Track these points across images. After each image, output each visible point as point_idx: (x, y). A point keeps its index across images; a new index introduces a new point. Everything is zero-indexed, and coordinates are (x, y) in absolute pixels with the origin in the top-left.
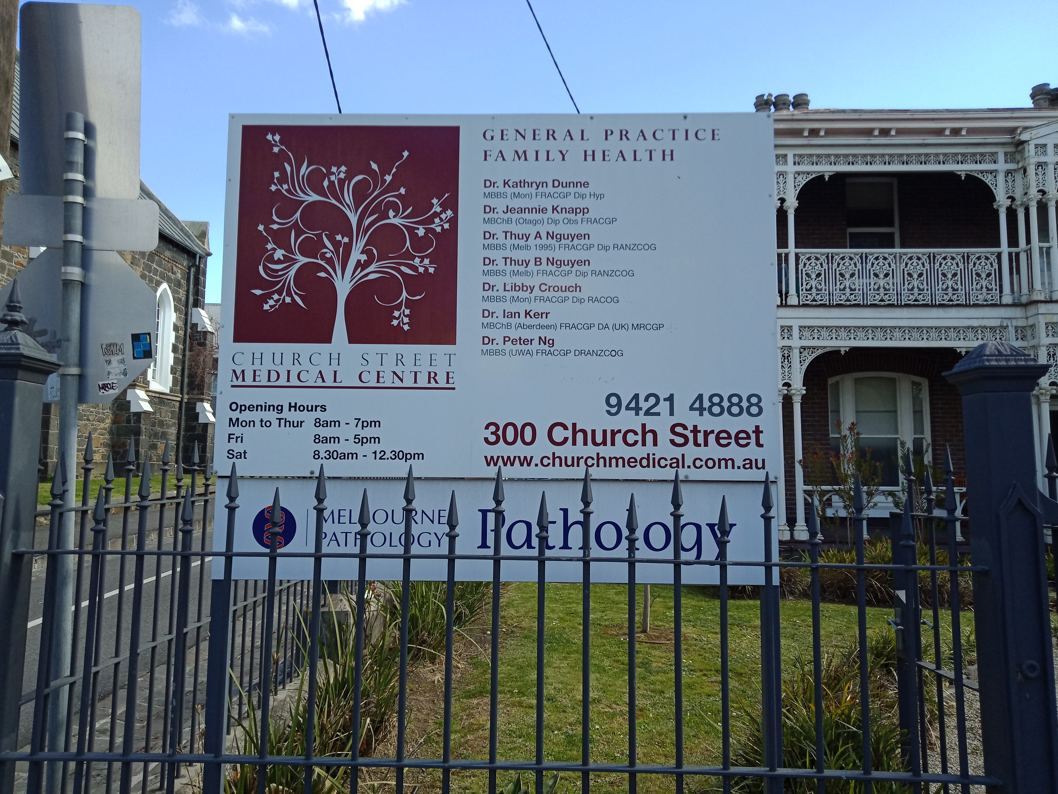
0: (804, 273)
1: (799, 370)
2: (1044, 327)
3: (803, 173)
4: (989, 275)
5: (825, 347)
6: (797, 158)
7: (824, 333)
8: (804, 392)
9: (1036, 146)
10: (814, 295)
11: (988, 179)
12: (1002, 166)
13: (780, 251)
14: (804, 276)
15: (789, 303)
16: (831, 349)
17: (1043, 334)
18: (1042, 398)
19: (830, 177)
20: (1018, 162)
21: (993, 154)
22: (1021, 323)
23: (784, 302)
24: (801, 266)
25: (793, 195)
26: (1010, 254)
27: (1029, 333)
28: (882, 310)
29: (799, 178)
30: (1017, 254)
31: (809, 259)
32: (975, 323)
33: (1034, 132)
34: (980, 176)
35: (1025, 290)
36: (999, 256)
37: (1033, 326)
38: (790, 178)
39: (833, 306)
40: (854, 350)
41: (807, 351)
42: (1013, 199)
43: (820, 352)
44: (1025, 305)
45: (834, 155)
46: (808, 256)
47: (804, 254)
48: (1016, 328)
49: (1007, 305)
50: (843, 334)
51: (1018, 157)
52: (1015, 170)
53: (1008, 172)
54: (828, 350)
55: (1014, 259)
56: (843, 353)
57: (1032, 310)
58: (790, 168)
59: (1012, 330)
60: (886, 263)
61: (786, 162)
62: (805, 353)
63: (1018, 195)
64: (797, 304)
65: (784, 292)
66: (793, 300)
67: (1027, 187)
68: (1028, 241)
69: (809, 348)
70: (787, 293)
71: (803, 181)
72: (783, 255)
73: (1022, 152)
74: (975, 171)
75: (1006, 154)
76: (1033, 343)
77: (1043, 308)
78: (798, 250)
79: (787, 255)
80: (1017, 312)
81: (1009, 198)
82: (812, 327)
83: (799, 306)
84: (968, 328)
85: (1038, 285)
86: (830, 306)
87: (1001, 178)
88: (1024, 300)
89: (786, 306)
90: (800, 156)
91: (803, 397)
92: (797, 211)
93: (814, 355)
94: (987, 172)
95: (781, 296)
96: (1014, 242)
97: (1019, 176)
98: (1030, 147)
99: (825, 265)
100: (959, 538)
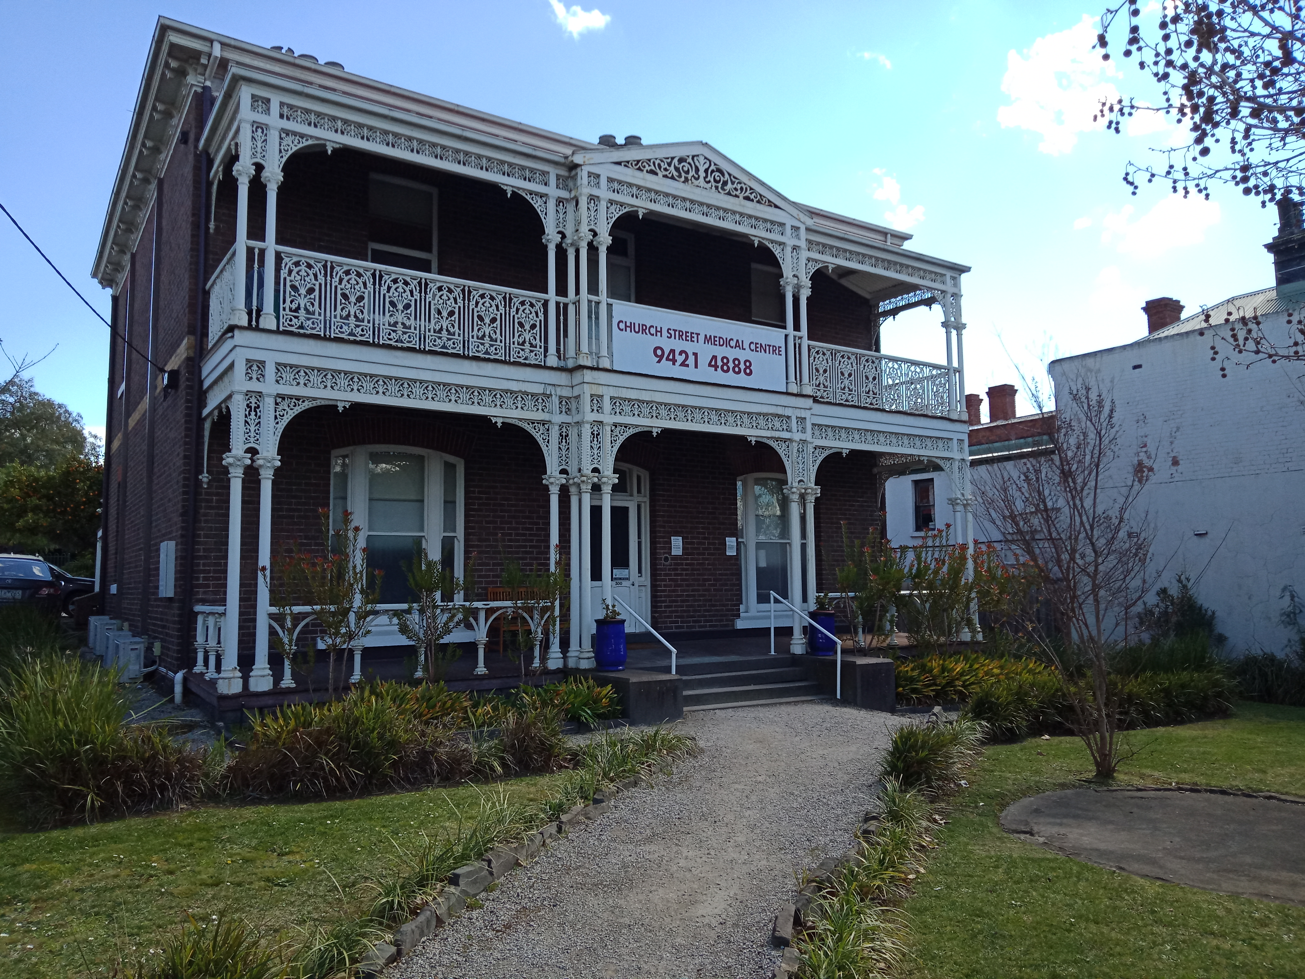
0: (288, 284)
1: (272, 430)
2: (589, 399)
3: (295, 134)
4: (533, 327)
5: (315, 399)
6: (285, 109)
7: (315, 378)
8: (279, 464)
9: (590, 174)
10: (302, 319)
11: (537, 204)
12: (553, 191)
13: (252, 243)
14: (288, 289)
15: (261, 326)
16: (323, 403)
17: (588, 408)
18: (583, 487)
19: (335, 151)
20: (570, 191)
21: (544, 173)
22: (566, 392)
23: (254, 323)
24: (284, 273)
25: (277, 163)
26: (558, 304)
27: (573, 406)
28: (399, 354)
29: (288, 140)
30: (566, 306)
31: (297, 264)
32: (514, 387)
33: (588, 156)
34: (528, 197)
35: (571, 352)
36: (546, 304)
37: (578, 397)
38: (274, 136)
39: (330, 339)
40: (356, 407)
41: (287, 401)
42: (564, 236)
43: (307, 405)
44: (571, 371)
45: (342, 119)
46: (295, 259)
47: (290, 255)
48: (560, 397)
49: (552, 368)
50: (343, 382)
51: (571, 184)
52: (567, 200)
53: (560, 201)
54: (318, 403)
55: (562, 310)
56: (341, 409)
57: (578, 377)
58: (273, 120)
59: (555, 400)
60: (407, 289)
61: (267, 111)
62: (284, 405)
63: (569, 232)
64: (275, 328)
65: (254, 308)
66: (268, 321)
67: (578, 223)
68: (577, 292)
69: (291, 397)
70: (259, 311)
71: (294, 146)
72: (257, 251)
73: (574, 178)
74: (524, 190)
75: (558, 177)
76: (577, 418)
77: (589, 376)
78: (281, 248)
79: (262, 252)
80: (561, 378)
81: (559, 232)
82: (297, 366)
83: (278, 332)
84: (506, 391)
85: (585, 348)
86: (326, 339)
87: (551, 204)
88: (570, 364)
89: (258, 329)
90: (291, 107)
91: (278, 472)
92: (282, 190)
93: (298, 410)
94: (537, 194)
95: (250, 314)
96: (562, 290)
97: (571, 207)
98: (583, 174)
99: (321, 278)
100: (481, 669)
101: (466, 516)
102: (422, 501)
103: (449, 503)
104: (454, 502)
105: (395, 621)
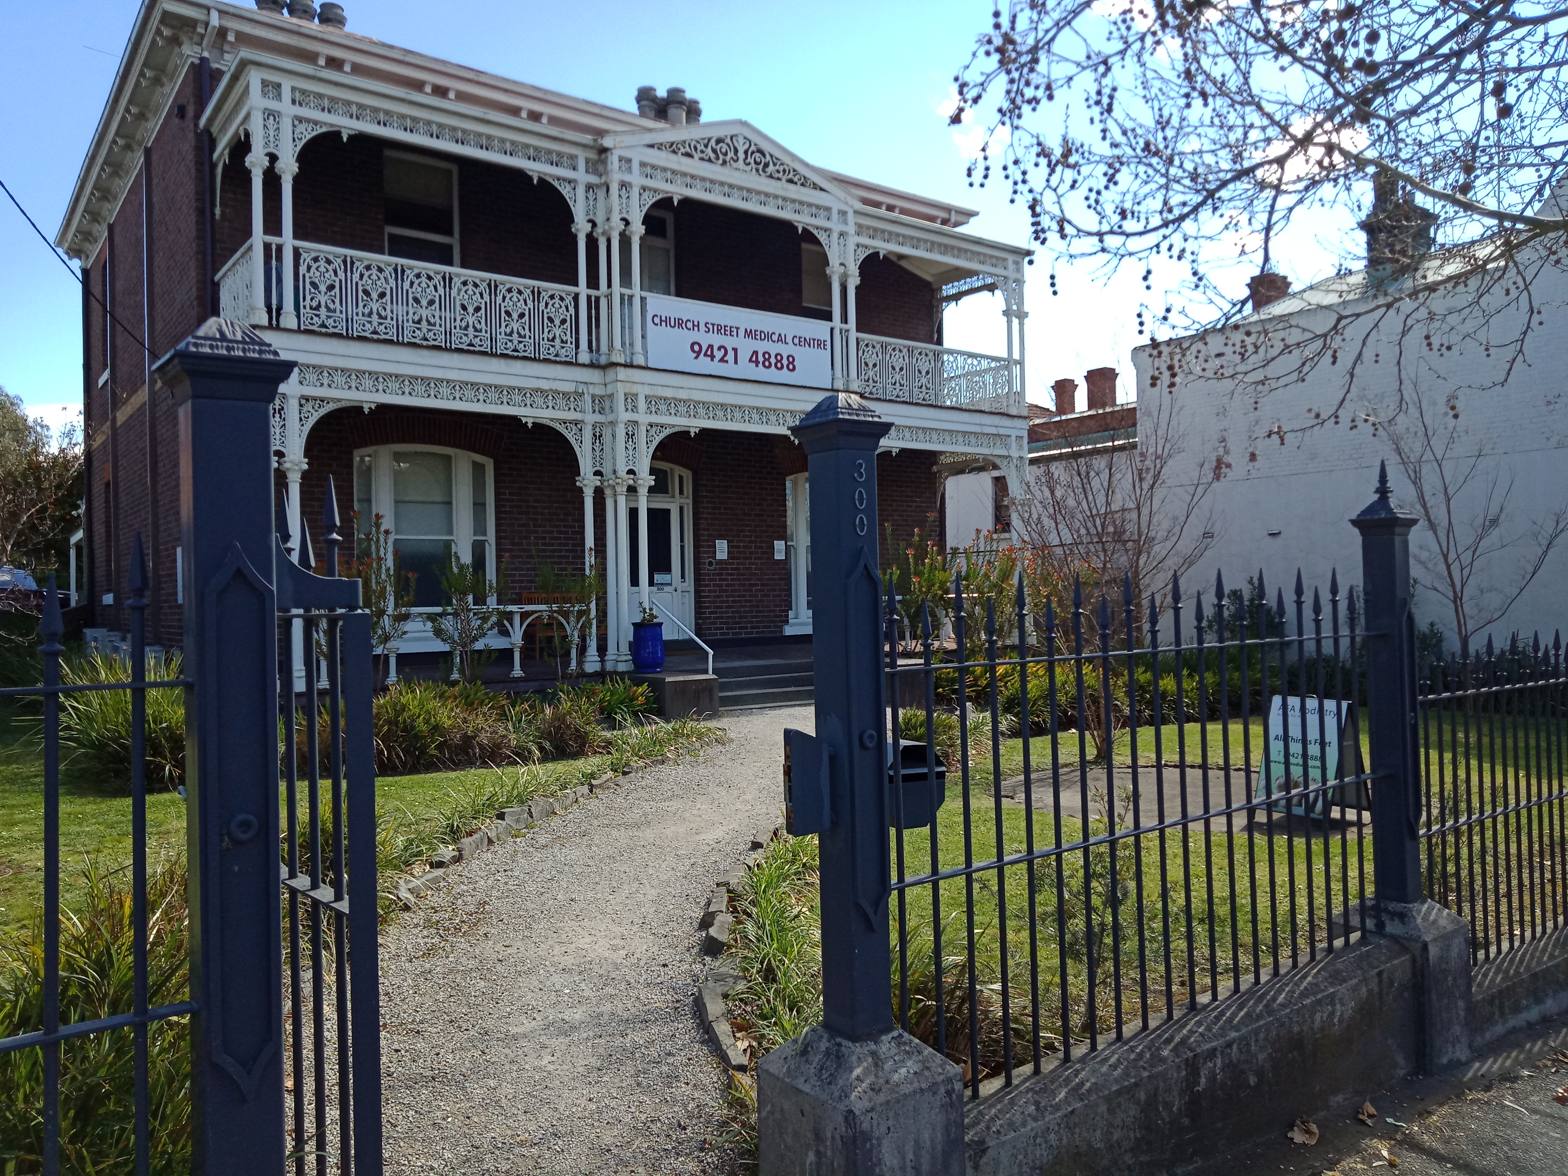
0: (308, 281)
1: (297, 432)
2: (622, 398)
3: (308, 121)
4: (563, 322)
5: (339, 400)
6: (297, 95)
7: (339, 379)
8: (306, 467)
9: (621, 159)
10: (323, 317)
11: (565, 191)
12: (582, 177)
13: (269, 239)
14: (308, 286)
15: (282, 325)
16: (348, 404)
17: (622, 407)
18: (619, 489)
19: (350, 137)
20: (601, 176)
21: (573, 157)
22: (599, 391)
23: (274, 322)
24: (303, 269)
25: (291, 152)
26: (589, 297)
27: (607, 405)
28: (425, 352)
29: (301, 128)
30: (597, 299)
31: (316, 259)
32: (545, 385)
33: (619, 139)
34: (556, 184)
35: (604, 348)
36: (576, 298)
37: (611, 396)
38: (286, 124)
39: (352, 338)
40: (383, 408)
41: (311, 403)
42: (594, 224)
43: (331, 407)
44: (604, 368)
45: (357, 104)
46: (313, 255)
47: (308, 251)
48: (593, 397)
49: (584, 365)
50: (368, 382)
51: (601, 168)
52: (598, 186)
53: (589, 187)
54: (343, 404)
55: (594, 304)
56: (366, 411)
57: (611, 374)
58: (286, 107)
59: (588, 399)
60: (431, 284)
61: (279, 97)
62: (308, 407)
63: (599, 220)
64: (295, 327)
65: (274, 307)
66: (289, 320)
67: (609, 211)
68: (609, 285)
69: (315, 399)
70: (279, 309)
71: (308, 134)
72: (274, 247)
73: (604, 162)
74: (551, 176)
75: (587, 161)
76: (610, 418)
77: (622, 373)
78: (299, 243)
79: (280, 248)
80: (594, 376)
81: (589, 221)
82: (320, 367)
83: (299, 331)
84: (537, 390)
85: (617, 344)
86: (348, 337)
87: (581, 191)
88: (603, 360)
89: (278, 328)
90: (303, 92)
91: (305, 475)
92: (296, 180)
93: (323, 411)
94: (564, 180)
95: (269, 311)
96: (593, 282)
97: (601, 194)
98: (613, 160)
99: (341, 274)
100: (517, 672)
101: (497, 519)
102: (450, 503)
103: (479, 506)
104: (484, 505)
105: (429, 624)
